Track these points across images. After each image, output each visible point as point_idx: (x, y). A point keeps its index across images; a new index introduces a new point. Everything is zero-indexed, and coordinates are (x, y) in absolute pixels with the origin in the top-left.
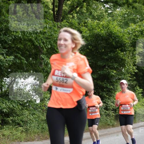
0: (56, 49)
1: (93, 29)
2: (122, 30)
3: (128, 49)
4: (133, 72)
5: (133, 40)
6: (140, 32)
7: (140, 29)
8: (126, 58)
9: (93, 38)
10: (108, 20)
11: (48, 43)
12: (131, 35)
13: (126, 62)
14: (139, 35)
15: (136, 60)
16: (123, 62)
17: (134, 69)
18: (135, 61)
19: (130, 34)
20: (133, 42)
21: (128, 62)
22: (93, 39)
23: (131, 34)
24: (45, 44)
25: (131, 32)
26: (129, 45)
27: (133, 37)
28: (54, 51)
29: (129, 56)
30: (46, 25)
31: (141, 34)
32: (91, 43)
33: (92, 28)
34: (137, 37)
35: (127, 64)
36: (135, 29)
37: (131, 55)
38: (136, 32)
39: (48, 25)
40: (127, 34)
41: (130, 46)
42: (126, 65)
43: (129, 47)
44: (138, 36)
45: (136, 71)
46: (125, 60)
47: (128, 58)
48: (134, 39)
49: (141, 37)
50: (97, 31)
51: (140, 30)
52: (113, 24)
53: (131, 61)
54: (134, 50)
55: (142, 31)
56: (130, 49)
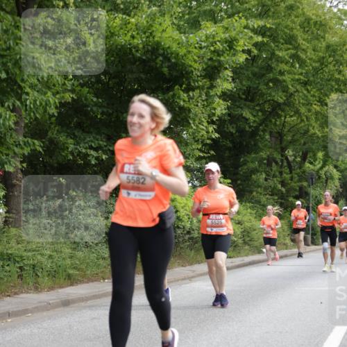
0: (19, 81)
1: (113, 34)
2: (183, 38)
3: (196, 84)
4: (208, 139)
5: (210, 63)
6: (226, 42)
7: (227, 35)
8: (192, 106)
9: (113, 56)
10: (148, 13)
12: (204, 50)
13: (191, 115)
14: (224, 49)
15: (215, 109)
16: (184, 114)
17: (210, 131)
18: (213, 111)
19: (201, 48)
20: (209, 66)
21: (196, 115)
22: (112, 59)
23: (204, 47)
25: (203, 44)
26: (199, 74)
27: (209, 54)
28: (15, 87)
29: (198, 102)
31: (228, 48)
33: (110, 32)
34: (219, 55)
35: (194, 120)
36: (213, 38)
37: (204, 97)
38: (218, 43)
40: (196, 48)
41: (201, 76)
42: (191, 122)
43: (199, 78)
44: (221, 53)
45: (214, 137)
46: (189, 111)
47: (197, 106)
48: (211, 59)
49: (228, 55)
50: (122, 39)
51: (226, 39)
52: (160, 24)
53: (203, 113)
54: (212, 87)
55: (230, 42)
56: (200, 83)
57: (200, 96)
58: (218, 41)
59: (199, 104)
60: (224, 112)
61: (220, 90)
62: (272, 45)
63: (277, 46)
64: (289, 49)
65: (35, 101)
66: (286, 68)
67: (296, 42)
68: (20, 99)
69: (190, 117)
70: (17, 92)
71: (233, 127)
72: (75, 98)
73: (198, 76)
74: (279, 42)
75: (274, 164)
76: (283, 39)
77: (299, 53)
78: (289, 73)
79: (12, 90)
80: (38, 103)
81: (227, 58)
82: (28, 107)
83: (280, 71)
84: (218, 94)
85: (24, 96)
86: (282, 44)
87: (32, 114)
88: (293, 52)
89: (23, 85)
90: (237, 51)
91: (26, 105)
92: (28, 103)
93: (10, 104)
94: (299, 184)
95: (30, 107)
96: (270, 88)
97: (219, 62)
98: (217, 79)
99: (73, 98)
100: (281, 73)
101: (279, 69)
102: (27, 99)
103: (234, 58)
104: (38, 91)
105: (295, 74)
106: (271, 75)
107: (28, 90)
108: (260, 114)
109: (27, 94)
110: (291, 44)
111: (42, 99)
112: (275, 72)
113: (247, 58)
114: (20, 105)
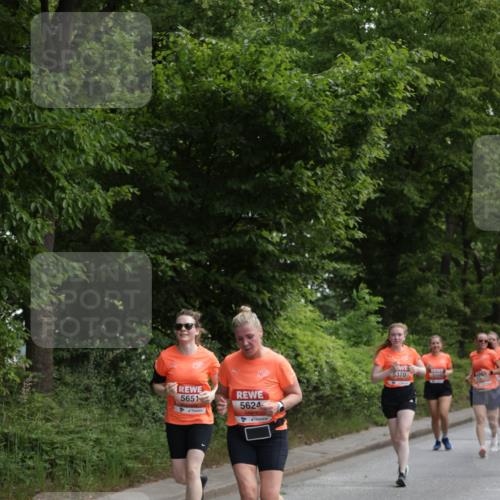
0: (48, 168)
1: (198, 72)
2: (307, 80)
3: (329, 155)
4: (348, 239)
5: (350, 120)
6: (376, 86)
7: (378, 75)
8: (322, 189)
9: (197, 107)
10: (253, 35)
11: (18, 148)
12: (341, 99)
13: (320, 205)
14: (374, 98)
15: (358, 193)
16: (310, 203)
17: (352, 226)
18: (355, 197)
19: (337, 96)
20: (349, 124)
21: (328, 205)
22: (196, 111)
23: (342, 96)
24: (7, 153)
25: (340, 91)
26: (332, 139)
27: (349, 106)
28: (43, 178)
29: (331, 183)
30: (13, 84)
31: (379, 96)
32: (187, 130)
33: (194, 69)
34: (365, 107)
35: (325, 214)
36: (356, 81)
37: (341, 175)
38: (363, 88)
39: (17, 83)
40: (326, 96)
41: (336, 142)
42: (320, 216)
43: (333, 146)
44: (368, 103)
45: (356, 237)
46: (318, 198)
47: (330, 189)
48: (353, 113)
49: (379, 106)
50: (213, 81)
51: (376, 80)
52: (272, 55)
53: (339, 200)
54: (354, 157)
55: (384, 85)
56: (335, 154)
57: (335, 174)
58: (364, 85)
59: (333, 187)
60: (373, 196)
61: (367, 160)
62: (452, 77)
63: (459, 80)
64: (477, 84)
65: (75, 201)
66: (473, 114)
67: (490, 72)
68: (51, 198)
69: (318, 208)
70: (47, 187)
71: (388, 212)
72: (138, 193)
73: (331, 142)
74: (463, 73)
75: (452, 264)
76: (469, 69)
77: (494, 90)
78: (478, 122)
79: (39, 183)
80: (80, 204)
81: (378, 110)
82: (64, 212)
83: (464, 119)
84: (364, 167)
85: (57, 194)
86: (467, 76)
87: (70, 221)
88: (484, 89)
89: (55, 174)
90: (393, 99)
91: (61, 208)
92: (64, 205)
93: (38, 205)
94: (493, 300)
95: (68, 211)
96: (447, 147)
97: (365, 117)
98: (361, 144)
99: (133, 194)
100: (466, 124)
101: (461, 116)
102: (63, 199)
103: (388, 111)
104: (78, 184)
105: (487, 125)
106: (449, 127)
107: (63, 182)
108: (430, 187)
109: (63, 190)
110: (481, 76)
111: (86, 198)
112: (455, 121)
113: (409, 111)
114: (52, 207)
